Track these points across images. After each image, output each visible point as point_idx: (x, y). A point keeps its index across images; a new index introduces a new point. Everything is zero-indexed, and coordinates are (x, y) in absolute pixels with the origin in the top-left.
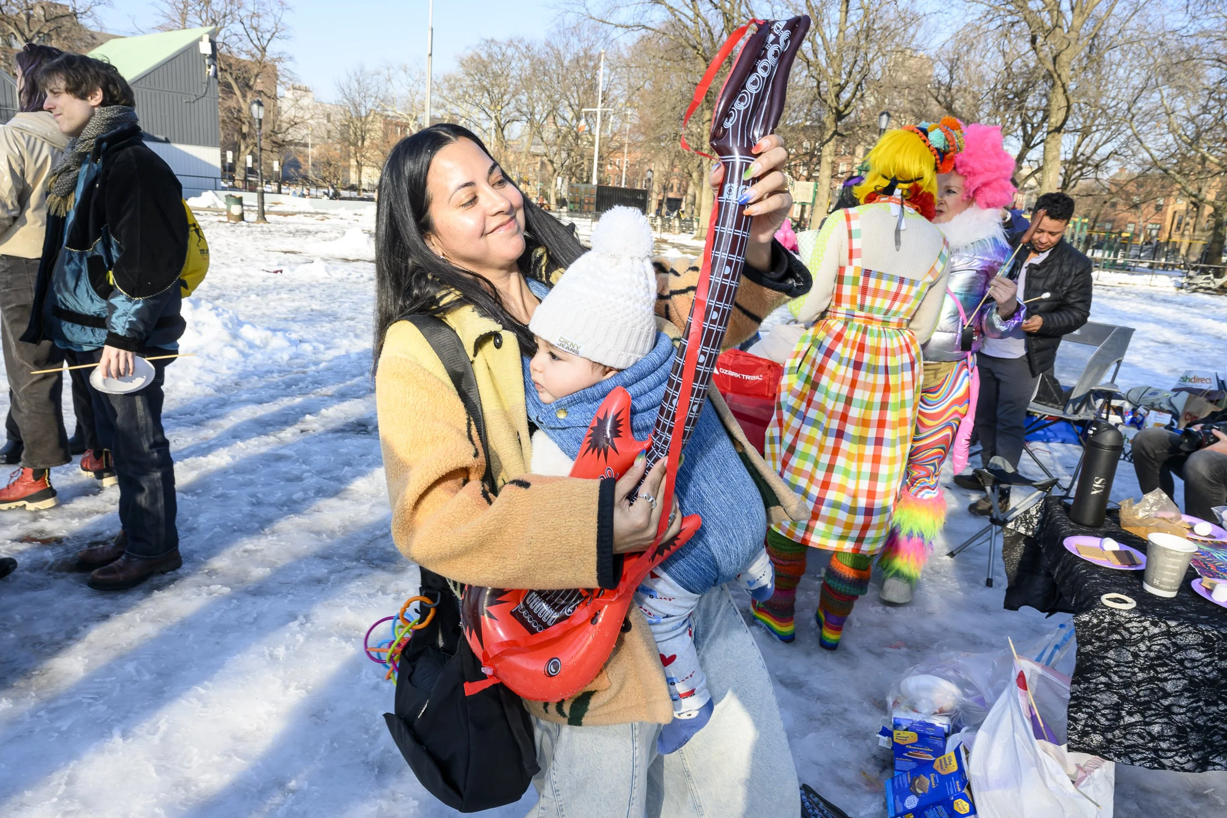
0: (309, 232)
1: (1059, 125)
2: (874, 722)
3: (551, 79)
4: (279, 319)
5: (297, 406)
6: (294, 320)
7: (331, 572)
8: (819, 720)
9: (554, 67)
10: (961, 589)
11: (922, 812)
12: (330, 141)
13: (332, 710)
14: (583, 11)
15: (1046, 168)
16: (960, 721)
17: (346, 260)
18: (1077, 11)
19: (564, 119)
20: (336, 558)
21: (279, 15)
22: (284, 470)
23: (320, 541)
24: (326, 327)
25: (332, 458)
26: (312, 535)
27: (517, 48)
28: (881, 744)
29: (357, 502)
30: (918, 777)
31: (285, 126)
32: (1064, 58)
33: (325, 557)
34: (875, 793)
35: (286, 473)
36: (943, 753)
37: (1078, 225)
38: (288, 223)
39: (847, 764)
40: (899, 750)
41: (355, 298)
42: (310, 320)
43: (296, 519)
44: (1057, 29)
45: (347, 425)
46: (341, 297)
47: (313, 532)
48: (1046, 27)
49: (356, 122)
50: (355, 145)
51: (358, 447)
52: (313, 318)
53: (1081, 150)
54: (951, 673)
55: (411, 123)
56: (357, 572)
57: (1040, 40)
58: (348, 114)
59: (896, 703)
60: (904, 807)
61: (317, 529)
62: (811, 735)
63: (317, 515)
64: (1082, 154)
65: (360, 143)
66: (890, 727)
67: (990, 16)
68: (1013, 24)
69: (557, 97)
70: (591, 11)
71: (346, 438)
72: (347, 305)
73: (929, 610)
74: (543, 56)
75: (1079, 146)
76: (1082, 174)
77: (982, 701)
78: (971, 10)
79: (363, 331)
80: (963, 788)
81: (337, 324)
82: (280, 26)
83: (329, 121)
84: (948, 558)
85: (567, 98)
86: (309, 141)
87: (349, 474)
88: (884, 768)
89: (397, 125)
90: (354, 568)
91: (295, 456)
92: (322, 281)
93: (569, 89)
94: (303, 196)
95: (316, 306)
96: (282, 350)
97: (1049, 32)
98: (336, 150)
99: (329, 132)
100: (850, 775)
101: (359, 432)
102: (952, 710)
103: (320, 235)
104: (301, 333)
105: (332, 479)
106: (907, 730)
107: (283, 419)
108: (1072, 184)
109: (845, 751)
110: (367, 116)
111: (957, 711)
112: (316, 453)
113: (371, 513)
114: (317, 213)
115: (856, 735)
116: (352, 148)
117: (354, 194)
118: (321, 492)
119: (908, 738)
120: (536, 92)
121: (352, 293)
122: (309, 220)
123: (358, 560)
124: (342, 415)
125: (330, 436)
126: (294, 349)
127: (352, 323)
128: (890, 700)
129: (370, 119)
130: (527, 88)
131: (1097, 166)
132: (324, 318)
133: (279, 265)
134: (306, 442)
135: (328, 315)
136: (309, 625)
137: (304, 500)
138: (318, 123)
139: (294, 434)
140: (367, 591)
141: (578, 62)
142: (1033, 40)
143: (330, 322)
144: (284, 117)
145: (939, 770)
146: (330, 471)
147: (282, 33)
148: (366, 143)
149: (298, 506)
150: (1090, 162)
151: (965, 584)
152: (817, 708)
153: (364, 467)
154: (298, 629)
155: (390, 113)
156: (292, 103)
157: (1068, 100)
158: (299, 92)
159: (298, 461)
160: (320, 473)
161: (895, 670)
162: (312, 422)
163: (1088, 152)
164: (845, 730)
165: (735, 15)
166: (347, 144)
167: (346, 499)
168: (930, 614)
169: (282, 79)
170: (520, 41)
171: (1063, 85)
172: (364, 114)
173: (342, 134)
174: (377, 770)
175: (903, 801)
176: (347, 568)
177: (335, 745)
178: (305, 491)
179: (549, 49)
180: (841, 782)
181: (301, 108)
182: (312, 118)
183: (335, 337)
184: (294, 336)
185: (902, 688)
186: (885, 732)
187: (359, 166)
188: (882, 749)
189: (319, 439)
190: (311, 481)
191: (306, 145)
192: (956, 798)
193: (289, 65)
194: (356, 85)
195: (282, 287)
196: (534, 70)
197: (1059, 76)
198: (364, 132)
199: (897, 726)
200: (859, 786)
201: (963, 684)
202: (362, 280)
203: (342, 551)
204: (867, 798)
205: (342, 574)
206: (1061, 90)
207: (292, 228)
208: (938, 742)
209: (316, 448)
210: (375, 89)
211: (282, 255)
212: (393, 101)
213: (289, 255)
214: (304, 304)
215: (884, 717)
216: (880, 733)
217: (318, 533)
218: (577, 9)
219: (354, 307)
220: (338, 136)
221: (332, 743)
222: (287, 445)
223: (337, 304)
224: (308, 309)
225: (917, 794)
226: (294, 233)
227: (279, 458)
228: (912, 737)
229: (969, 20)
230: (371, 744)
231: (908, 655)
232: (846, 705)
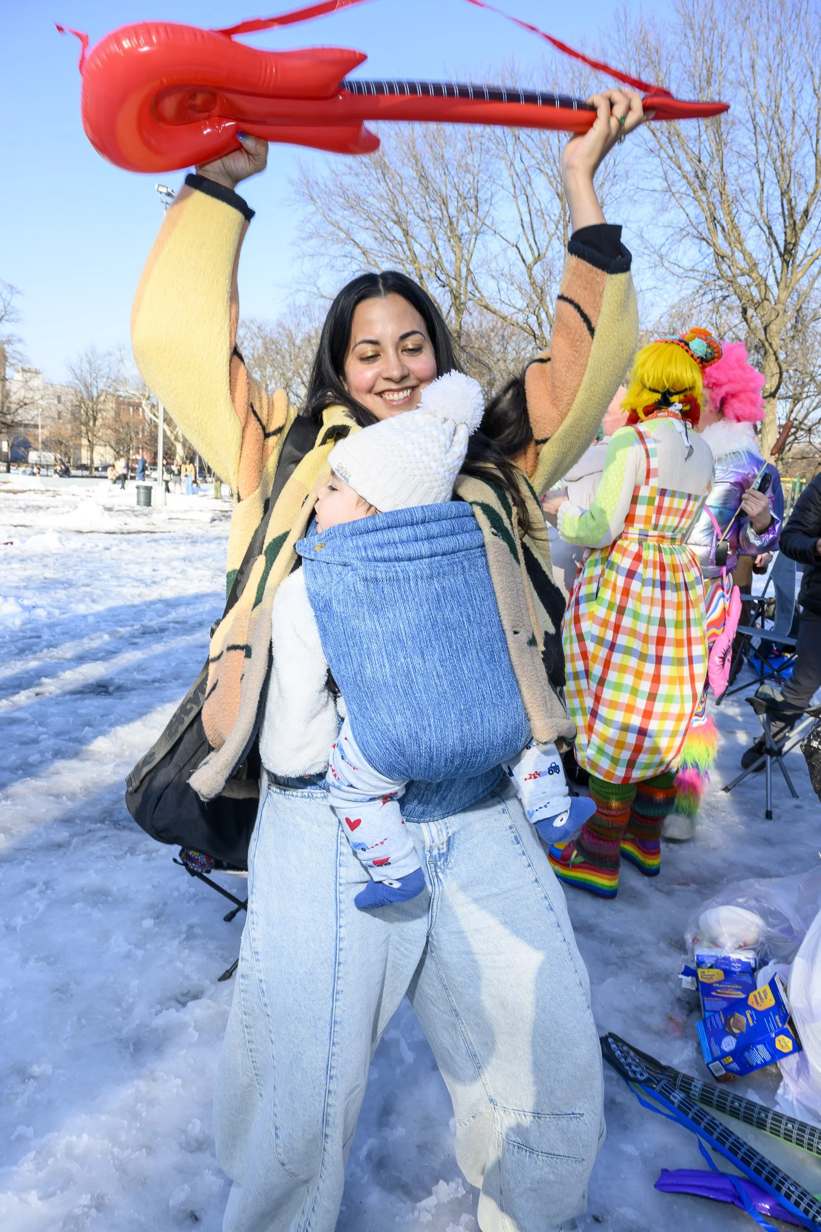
0: (40, 508)
1: (773, 390)
2: (674, 963)
3: (283, 357)
4: (10, 587)
5: (33, 670)
6: (26, 588)
7: (72, 836)
8: (616, 964)
9: (286, 346)
10: (741, 823)
11: (742, 1054)
12: (61, 421)
13: (78, 984)
14: (315, 290)
15: (764, 431)
16: (766, 954)
17: (81, 532)
18: (782, 285)
19: (298, 396)
20: (78, 821)
21: (8, 298)
22: (18, 732)
23: (59, 803)
24: (61, 594)
25: (71, 720)
26: (51, 798)
27: (249, 328)
28: (684, 985)
29: (101, 762)
30: (732, 1015)
31: (14, 407)
32: (773, 328)
33: (67, 821)
34: (685, 1036)
35: (21, 736)
36: (756, 989)
37: (798, 485)
38: (17, 500)
39: (651, 1010)
40: (706, 989)
41: (90, 566)
42: (44, 587)
43: (32, 782)
44: (766, 302)
45: (86, 686)
46: (76, 565)
47: (52, 795)
48: (756, 301)
49: (87, 402)
50: (86, 424)
51: (98, 707)
52: (46, 586)
53: (793, 416)
54: (753, 903)
55: (144, 402)
56: (102, 834)
57: (750, 312)
58: (79, 395)
59: (695, 940)
60: (722, 1050)
61: (55, 791)
62: (609, 981)
63: (56, 778)
64: (795, 419)
65: (91, 424)
66: (693, 966)
67: (701, 292)
68: (724, 298)
69: (290, 374)
70: (322, 290)
71: (85, 699)
72: (82, 572)
73: (712, 845)
74: (275, 336)
75: (792, 411)
76: (796, 439)
77: (789, 930)
78: (685, 284)
79: (100, 596)
80: (784, 1023)
81: (72, 591)
82: (9, 309)
83: (59, 401)
84: (723, 793)
85: (300, 376)
86: (40, 423)
87: (91, 735)
88: (691, 1011)
89: (129, 404)
90: (100, 829)
91: (31, 719)
92: (54, 551)
93: (302, 367)
94: (34, 474)
95: (49, 574)
96: (14, 616)
97: (757, 305)
98: (67, 430)
99: (59, 413)
100: (656, 1021)
101: (99, 693)
102: (757, 942)
103: (51, 510)
104: (35, 599)
105: (70, 740)
106: (711, 967)
107: (16, 683)
108: (787, 448)
109: (647, 995)
110: (98, 397)
111: (762, 944)
112: (53, 715)
113: (115, 773)
114: (48, 491)
115: (656, 978)
116: (83, 428)
117: (86, 473)
118: (58, 754)
119: (714, 976)
120: (269, 370)
121: (87, 562)
122: (38, 497)
123: (102, 822)
124: (81, 677)
125: (68, 697)
126: (27, 614)
127: (88, 589)
128: (689, 937)
129: (102, 399)
130: (259, 366)
131: (810, 431)
132: (57, 585)
133: (9, 537)
134: (41, 704)
135: (62, 583)
136: (49, 892)
137: (41, 762)
138: (49, 404)
139: (28, 697)
140: (114, 853)
141: (309, 341)
142: (745, 311)
143: (65, 588)
144: (14, 398)
145: (755, 1006)
146: (69, 732)
147: (12, 316)
148: (99, 423)
149: (34, 769)
150: (803, 426)
151: (745, 818)
152: (612, 951)
153: (106, 727)
154: (38, 897)
155: (121, 393)
156: (22, 384)
157: (780, 368)
158: (29, 374)
159: (33, 723)
160: (58, 735)
161: (687, 907)
162: (50, 686)
163: (800, 417)
164: (644, 973)
165: (462, 292)
166: (78, 423)
167: (87, 760)
168: (715, 849)
169: (11, 360)
170: (252, 322)
171: (775, 353)
172: (95, 395)
173: (73, 414)
174: (132, 1047)
175: (719, 1043)
176: (90, 831)
177: (83, 1021)
178: (42, 753)
179: (280, 330)
180: (647, 1029)
181: (32, 389)
182: (42, 398)
183: (71, 603)
184: (26, 602)
185: (701, 924)
186: (688, 972)
187: (91, 447)
188: (686, 991)
189: (56, 700)
190: (48, 743)
191: (36, 426)
192: (777, 1035)
193: (18, 347)
194: (87, 366)
195: (13, 558)
196: (267, 349)
197: (770, 344)
198: (95, 412)
199: (700, 964)
200: (667, 1032)
201: (766, 914)
202: (97, 549)
203: (83, 813)
204: (678, 1044)
205: (85, 837)
206: (773, 358)
207: (22, 504)
208: (747, 979)
209: (53, 710)
210: (106, 370)
211: (13, 528)
212: (125, 382)
213: (19, 528)
214: (37, 572)
215: (683, 957)
216: (683, 973)
217: (58, 796)
218: (308, 288)
219: (89, 574)
220: (69, 416)
221: (79, 1019)
222: (20, 709)
223: (71, 572)
224: (41, 577)
225: (734, 1035)
226: (26, 509)
227: (13, 721)
228: (717, 975)
229: (684, 293)
230: (124, 1018)
231: (698, 892)
232: (641, 947)
